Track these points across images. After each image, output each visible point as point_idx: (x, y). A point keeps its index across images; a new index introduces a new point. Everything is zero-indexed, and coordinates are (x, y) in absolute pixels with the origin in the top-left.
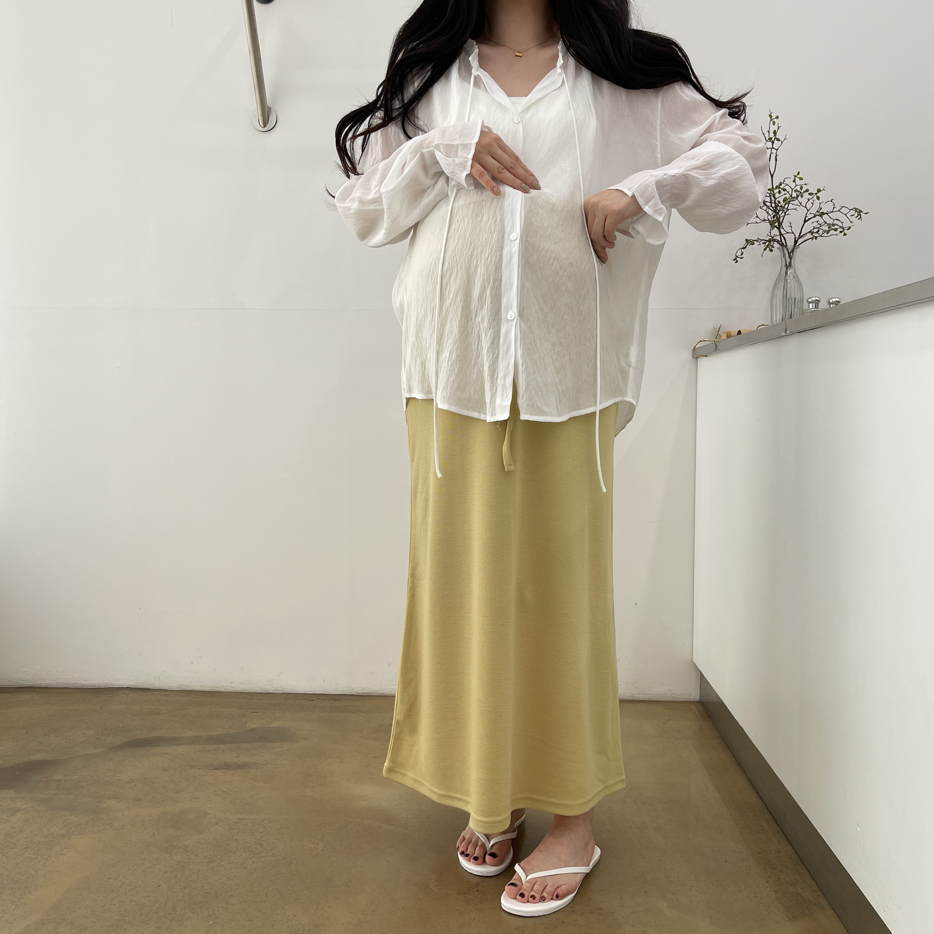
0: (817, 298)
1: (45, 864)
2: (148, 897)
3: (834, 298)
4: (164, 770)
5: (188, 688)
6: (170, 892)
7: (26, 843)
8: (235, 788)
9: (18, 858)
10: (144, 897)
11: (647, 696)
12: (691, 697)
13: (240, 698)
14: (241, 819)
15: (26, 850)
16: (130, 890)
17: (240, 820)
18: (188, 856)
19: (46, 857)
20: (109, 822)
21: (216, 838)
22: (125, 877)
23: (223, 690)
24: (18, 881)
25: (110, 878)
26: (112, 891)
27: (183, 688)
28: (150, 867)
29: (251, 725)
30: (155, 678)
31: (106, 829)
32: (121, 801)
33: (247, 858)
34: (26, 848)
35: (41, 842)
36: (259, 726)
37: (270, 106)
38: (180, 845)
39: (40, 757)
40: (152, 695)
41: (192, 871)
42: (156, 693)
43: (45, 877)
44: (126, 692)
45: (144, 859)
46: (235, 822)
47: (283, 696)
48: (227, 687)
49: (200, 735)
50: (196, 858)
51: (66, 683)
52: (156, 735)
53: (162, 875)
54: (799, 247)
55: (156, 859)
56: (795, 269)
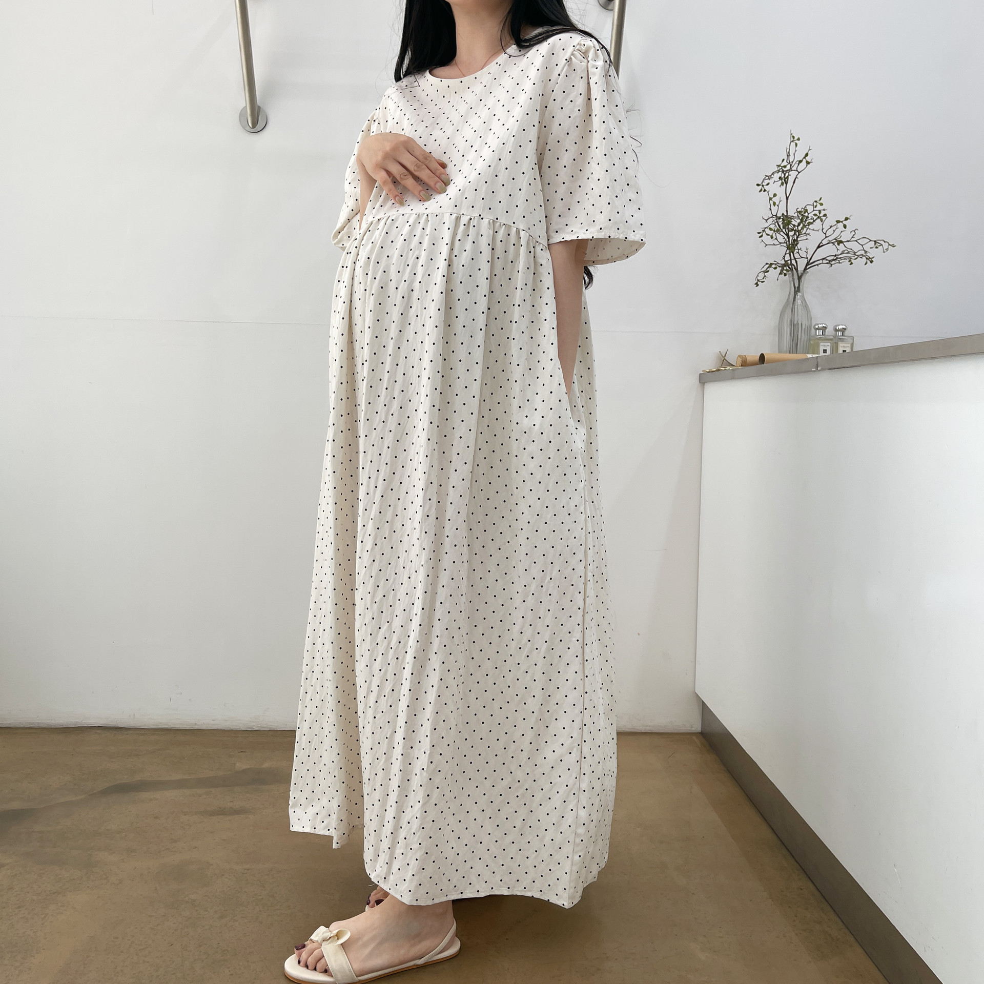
0: (825, 326)
1: (43, 924)
2: (161, 957)
3: (840, 325)
4: (154, 818)
5: (166, 727)
6: (186, 950)
7: (18, 902)
8: (235, 835)
9: (13, 919)
10: (157, 957)
11: (648, 728)
12: (693, 729)
13: (224, 737)
14: (248, 869)
15: (20, 909)
16: (140, 950)
17: (246, 871)
18: (197, 911)
19: (43, 916)
20: (104, 877)
21: (224, 891)
22: (133, 937)
23: (204, 727)
24: (17, 943)
25: (117, 938)
26: (122, 952)
27: (160, 726)
28: (158, 925)
29: (240, 766)
30: (130, 716)
31: (102, 884)
32: (114, 853)
33: (260, 911)
34: (19, 907)
35: (34, 900)
36: (249, 767)
37: (259, 105)
38: (187, 898)
39: (16, 805)
40: (127, 734)
41: (204, 927)
42: (130, 732)
43: (45, 939)
44: (98, 731)
45: (150, 916)
46: (243, 873)
47: (270, 733)
48: (209, 724)
49: (187, 778)
50: (207, 913)
51: (30, 723)
52: (140, 779)
53: (173, 933)
54: (808, 272)
55: (163, 916)
56: (803, 294)
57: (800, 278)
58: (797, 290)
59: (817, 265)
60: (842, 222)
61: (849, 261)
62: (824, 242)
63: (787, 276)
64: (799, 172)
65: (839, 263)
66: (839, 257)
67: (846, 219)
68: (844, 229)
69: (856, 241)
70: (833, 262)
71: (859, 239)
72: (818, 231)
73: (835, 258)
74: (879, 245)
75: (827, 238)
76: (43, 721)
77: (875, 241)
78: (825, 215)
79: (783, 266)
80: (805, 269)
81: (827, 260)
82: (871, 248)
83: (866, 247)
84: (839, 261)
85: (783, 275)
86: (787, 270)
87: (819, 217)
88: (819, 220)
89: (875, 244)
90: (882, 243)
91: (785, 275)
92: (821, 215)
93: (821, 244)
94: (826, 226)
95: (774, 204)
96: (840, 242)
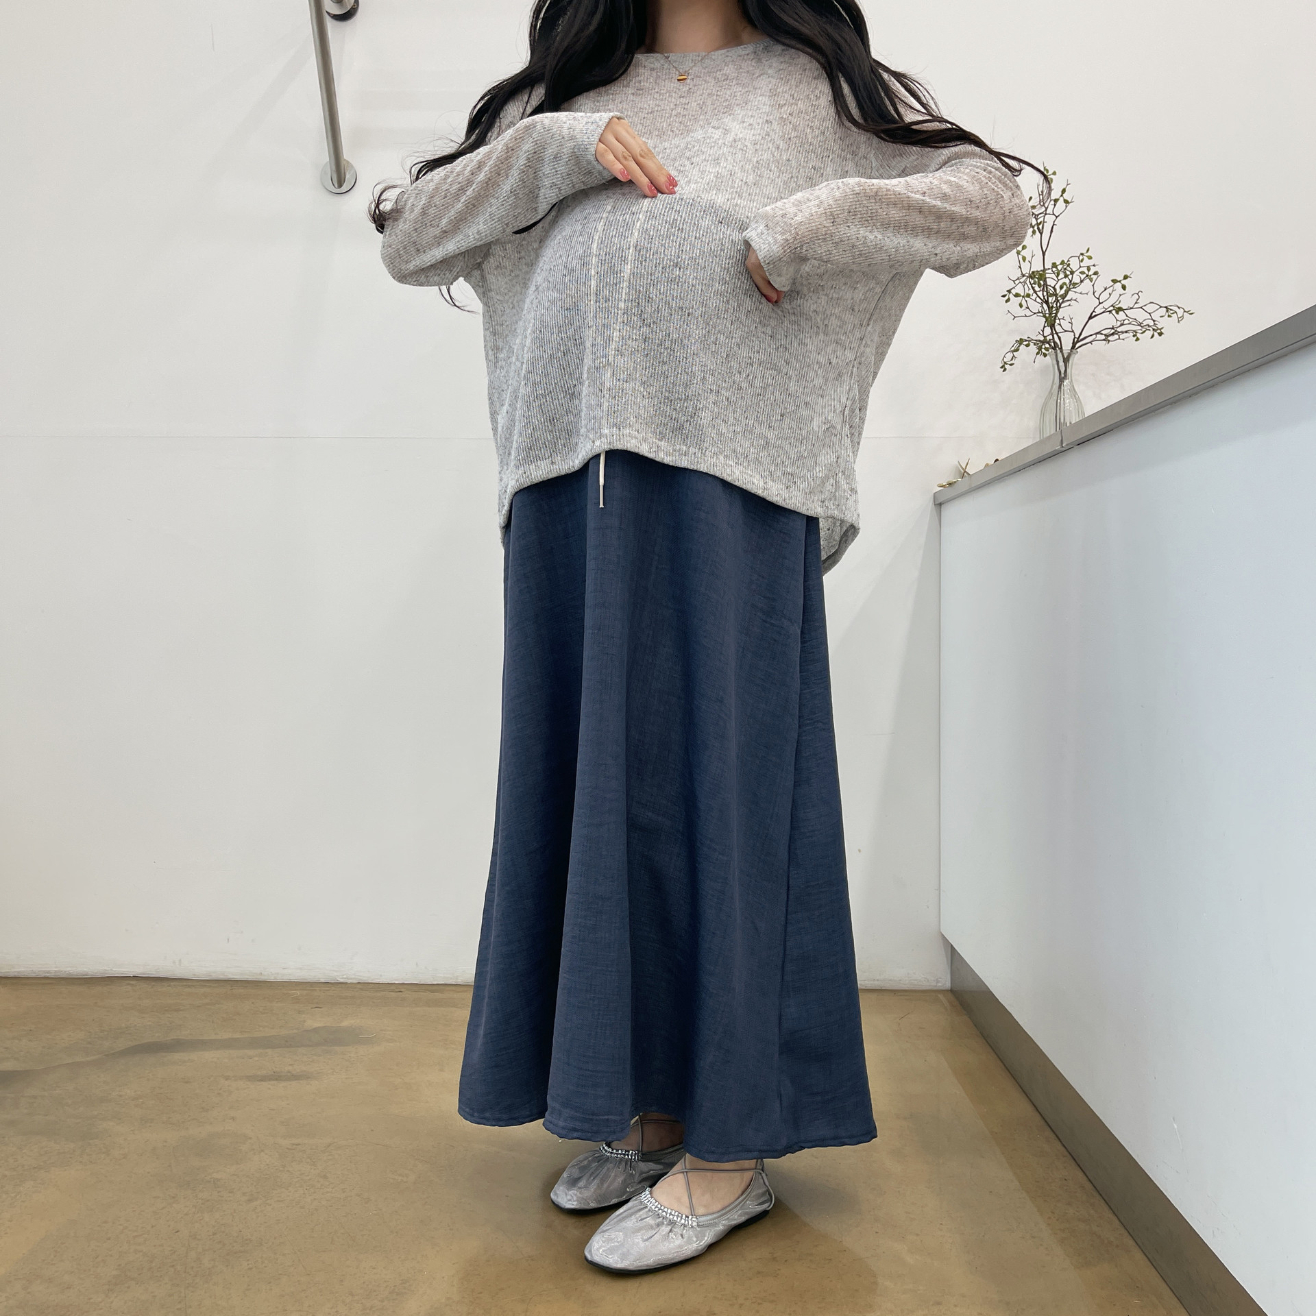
1: (11, 1204)
2: (160, 1246)
5: (221, 977)
6: (193, 1239)
10: (155, 1246)
11: (876, 983)
12: (940, 984)
13: (296, 989)
16: (134, 1237)
17: (295, 1146)
18: (218, 1192)
19: (13, 1195)
20: (104, 1150)
21: (260, 1169)
22: (128, 1221)
23: (272, 978)
25: (106, 1222)
27: (214, 977)
28: (163, 1208)
30: (174, 962)
31: (100, 1159)
32: (123, 1122)
33: (304, 1194)
36: (322, 1025)
37: (345, 159)
38: (208, 1178)
39: (7, 1066)
40: (169, 986)
41: (224, 1211)
42: (177, 983)
44: (132, 982)
45: (155, 1197)
46: (288, 1149)
47: (359, 986)
48: (278, 974)
49: (238, 1037)
50: (230, 1195)
51: (45, 972)
52: (175, 1038)
53: (182, 1218)
54: (1077, 352)
55: (174, 1197)
56: (1072, 380)
57: (1066, 360)
58: (1063, 378)
59: (1091, 342)
60: (1120, 281)
61: (1134, 336)
62: (1098, 311)
63: (1048, 357)
64: (1057, 217)
65: (1119, 338)
66: (1119, 330)
67: (1126, 277)
68: (1124, 292)
69: (1141, 308)
70: (1109, 338)
71: (1145, 306)
72: (1087, 294)
73: (1113, 331)
74: (1172, 312)
75: (1101, 306)
76: (62, 970)
77: (1166, 307)
78: (1096, 273)
79: (1040, 344)
80: (1073, 347)
81: (1102, 334)
82: (1161, 317)
83: (1155, 316)
84: (1119, 336)
85: (1040, 357)
86: (1046, 349)
87: (1087, 276)
88: (1088, 280)
89: (1167, 311)
90: (1176, 309)
91: (1045, 355)
92: (1091, 273)
93: (1094, 314)
94: (1099, 289)
95: (1024, 259)
96: (1120, 310)
